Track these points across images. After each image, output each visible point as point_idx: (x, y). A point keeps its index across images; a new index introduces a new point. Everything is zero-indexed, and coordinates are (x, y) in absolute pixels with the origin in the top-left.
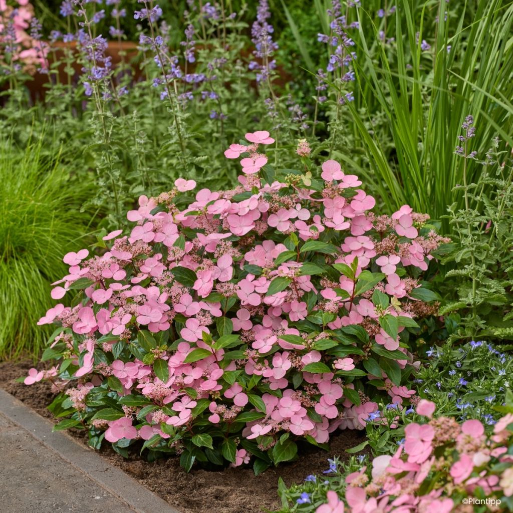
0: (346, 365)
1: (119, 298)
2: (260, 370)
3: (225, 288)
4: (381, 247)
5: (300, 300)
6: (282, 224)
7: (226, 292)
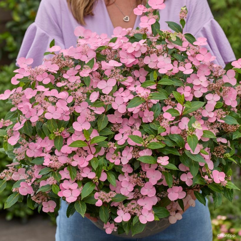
0: (164, 161)
1: (40, 96)
2: (114, 159)
3: (106, 99)
4: (212, 87)
5: (150, 109)
6: (152, 63)
7: (106, 101)
